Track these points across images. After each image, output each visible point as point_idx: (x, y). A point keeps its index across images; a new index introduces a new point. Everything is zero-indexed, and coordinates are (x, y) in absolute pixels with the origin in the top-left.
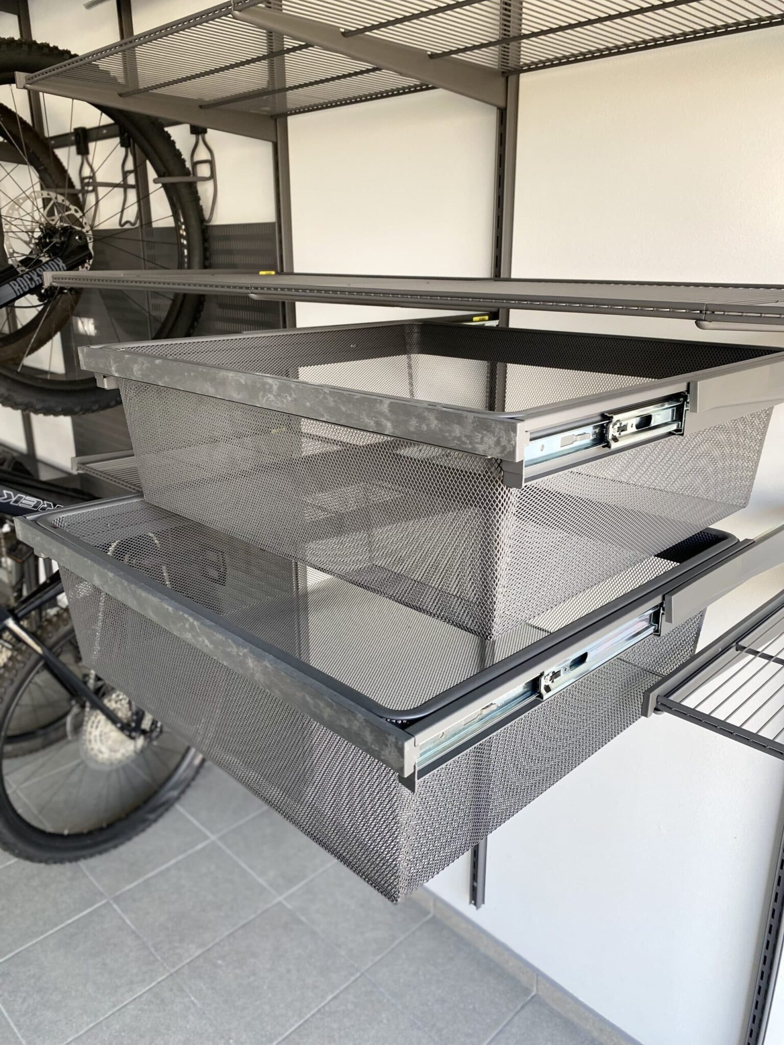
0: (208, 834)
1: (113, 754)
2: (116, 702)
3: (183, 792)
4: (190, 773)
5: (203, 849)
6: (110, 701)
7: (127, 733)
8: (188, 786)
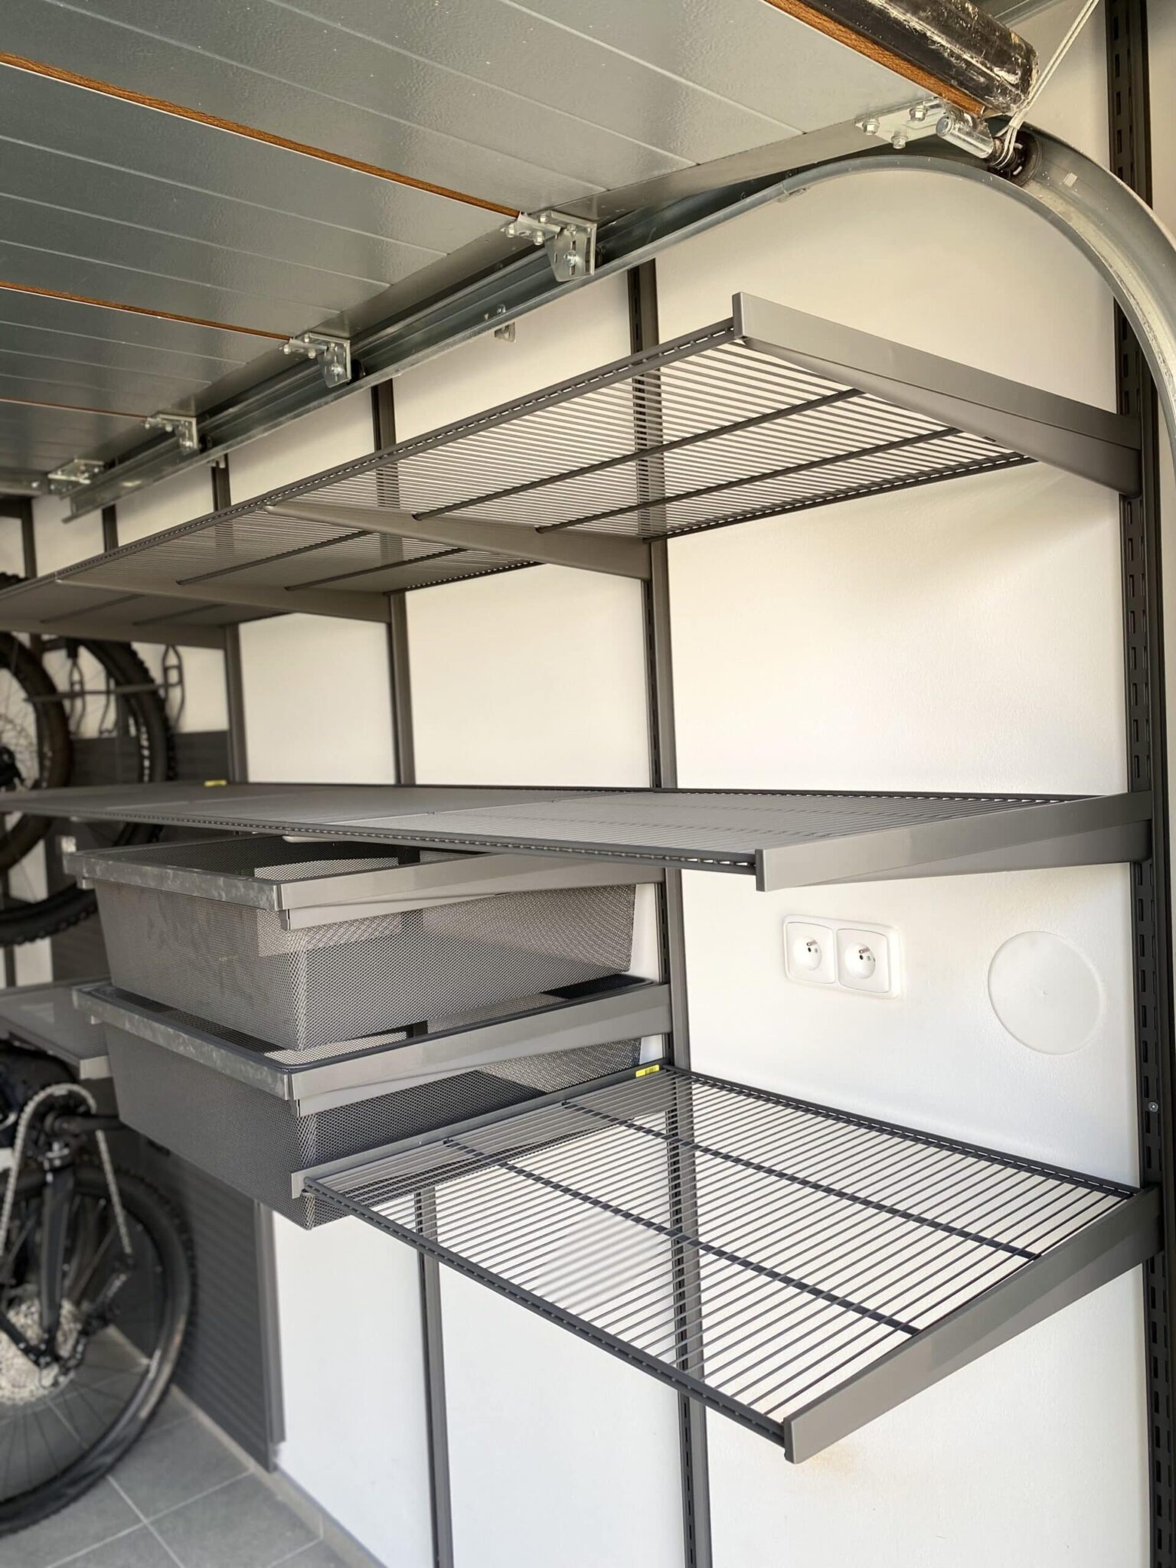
0: (142, 1517)
1: (16, 1390)
2: (26, 1316)
3: (119, 1459)
4: (134, 1429)
5: (129, 1536)
6: (17, 1314)
7: (32, 1357)
8: (126, 1452)
